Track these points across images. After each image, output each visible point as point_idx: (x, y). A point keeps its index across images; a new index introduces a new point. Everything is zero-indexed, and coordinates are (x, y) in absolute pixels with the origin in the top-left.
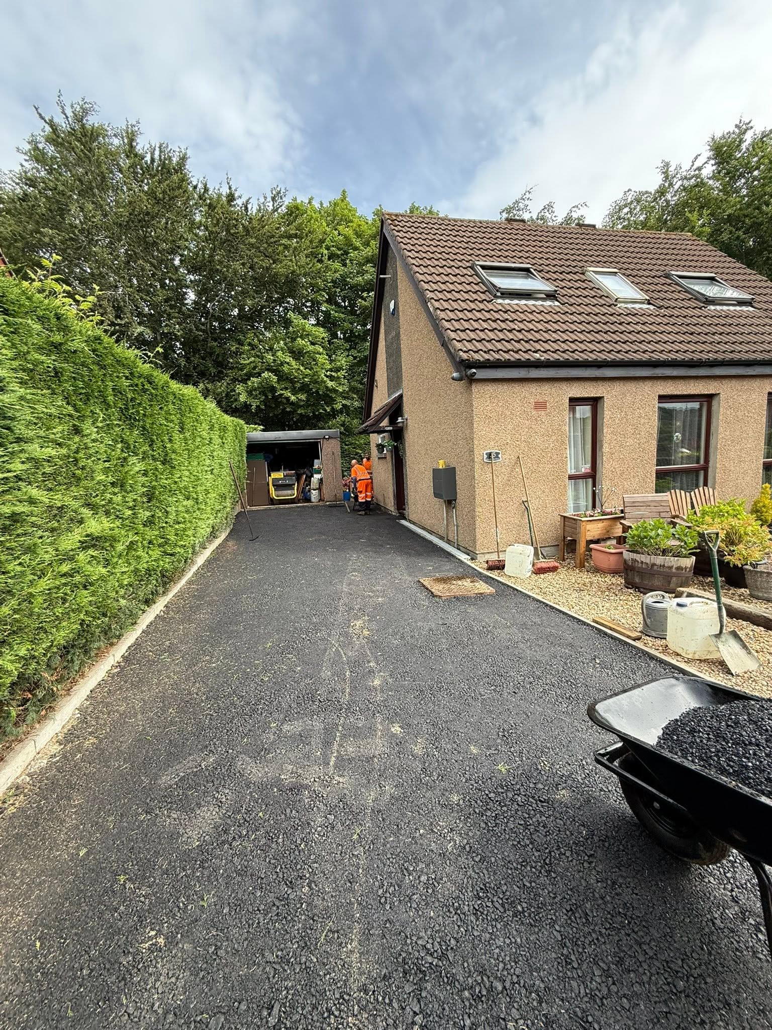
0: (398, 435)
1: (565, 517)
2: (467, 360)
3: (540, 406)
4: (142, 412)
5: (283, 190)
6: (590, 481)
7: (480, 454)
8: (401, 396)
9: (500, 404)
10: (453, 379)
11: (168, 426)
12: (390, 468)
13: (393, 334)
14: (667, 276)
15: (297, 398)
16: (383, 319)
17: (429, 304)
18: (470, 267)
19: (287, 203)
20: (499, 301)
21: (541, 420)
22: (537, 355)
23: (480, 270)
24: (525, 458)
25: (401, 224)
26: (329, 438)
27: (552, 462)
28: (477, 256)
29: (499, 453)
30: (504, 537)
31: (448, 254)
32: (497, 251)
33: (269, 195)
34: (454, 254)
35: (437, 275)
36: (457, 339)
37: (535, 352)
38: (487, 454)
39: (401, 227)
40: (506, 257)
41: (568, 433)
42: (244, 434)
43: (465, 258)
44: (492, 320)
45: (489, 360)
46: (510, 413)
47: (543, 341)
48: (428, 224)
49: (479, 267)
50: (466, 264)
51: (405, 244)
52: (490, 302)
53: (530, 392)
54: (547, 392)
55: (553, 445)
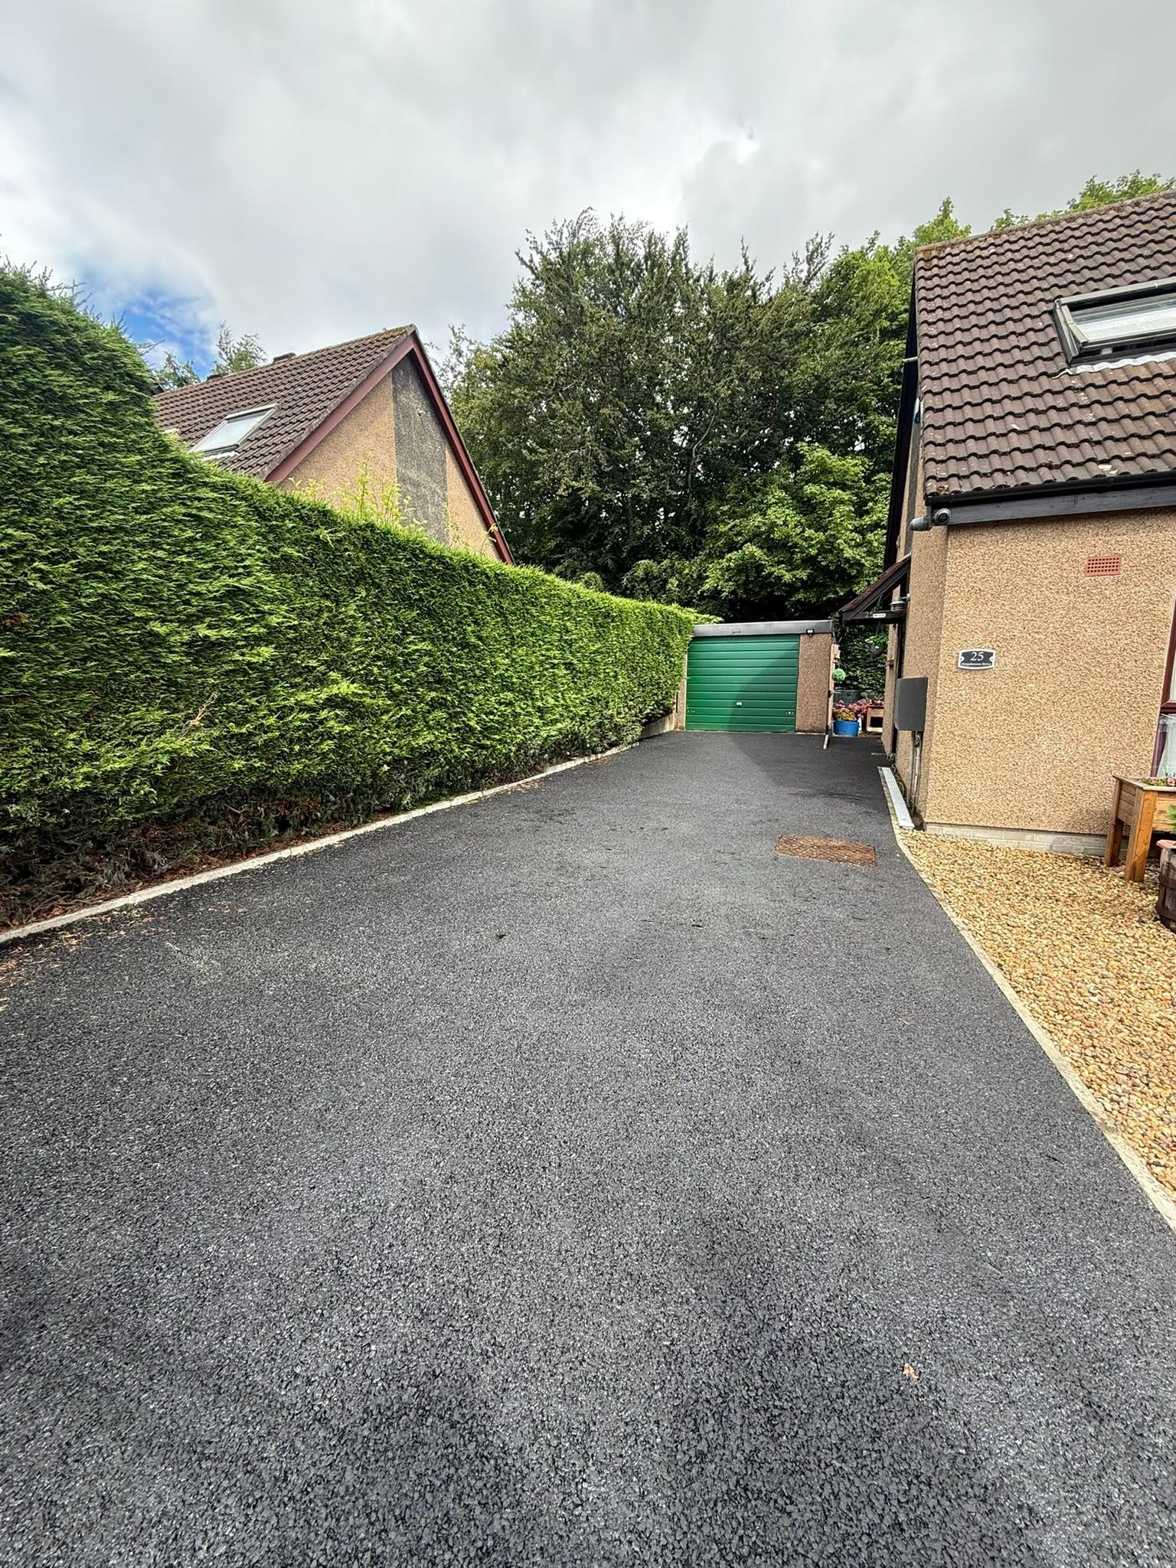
1: (1122, 782)
3: (1103, 566)
5: (825, 240)
7: (951, 654)
8: (908, 562)
9: (1006, 567)
15: (794, 576)
18: (1049, 312)
19: (832, 256)
20: (1082, 369)
21: (1100, 593)
22: (1106, 467)
23: (1064, 314)
24: (1051, 665)
25: (942, 263)
26: (813, 634)
27: (1119, 676)
28: (1081, 284)
29: (991, 654)
30: (987, 802)
31: (1012, 296)
32: (1140, 260)
33: (803, 255)
34: (1026, 294)
35: (965, 344)
36: (938, 458)
37: (1103, 462)
38: (963, 655)
39: (940, 268)
40: (1159, 267)
41: (1172, 618)
42: (683, 626)
43: (1048, 296)
44: (1037, 412)
45: (979, 489)
46: (1025, 581)
47: (1140, 437)
48: (1001, 245)
49: (1065, 309)
50: (1044, 307)
51: (930, 300)
52: (1056, 374)
53: (1080, 541)
54: (1125, 537)
55: (1128, 641)
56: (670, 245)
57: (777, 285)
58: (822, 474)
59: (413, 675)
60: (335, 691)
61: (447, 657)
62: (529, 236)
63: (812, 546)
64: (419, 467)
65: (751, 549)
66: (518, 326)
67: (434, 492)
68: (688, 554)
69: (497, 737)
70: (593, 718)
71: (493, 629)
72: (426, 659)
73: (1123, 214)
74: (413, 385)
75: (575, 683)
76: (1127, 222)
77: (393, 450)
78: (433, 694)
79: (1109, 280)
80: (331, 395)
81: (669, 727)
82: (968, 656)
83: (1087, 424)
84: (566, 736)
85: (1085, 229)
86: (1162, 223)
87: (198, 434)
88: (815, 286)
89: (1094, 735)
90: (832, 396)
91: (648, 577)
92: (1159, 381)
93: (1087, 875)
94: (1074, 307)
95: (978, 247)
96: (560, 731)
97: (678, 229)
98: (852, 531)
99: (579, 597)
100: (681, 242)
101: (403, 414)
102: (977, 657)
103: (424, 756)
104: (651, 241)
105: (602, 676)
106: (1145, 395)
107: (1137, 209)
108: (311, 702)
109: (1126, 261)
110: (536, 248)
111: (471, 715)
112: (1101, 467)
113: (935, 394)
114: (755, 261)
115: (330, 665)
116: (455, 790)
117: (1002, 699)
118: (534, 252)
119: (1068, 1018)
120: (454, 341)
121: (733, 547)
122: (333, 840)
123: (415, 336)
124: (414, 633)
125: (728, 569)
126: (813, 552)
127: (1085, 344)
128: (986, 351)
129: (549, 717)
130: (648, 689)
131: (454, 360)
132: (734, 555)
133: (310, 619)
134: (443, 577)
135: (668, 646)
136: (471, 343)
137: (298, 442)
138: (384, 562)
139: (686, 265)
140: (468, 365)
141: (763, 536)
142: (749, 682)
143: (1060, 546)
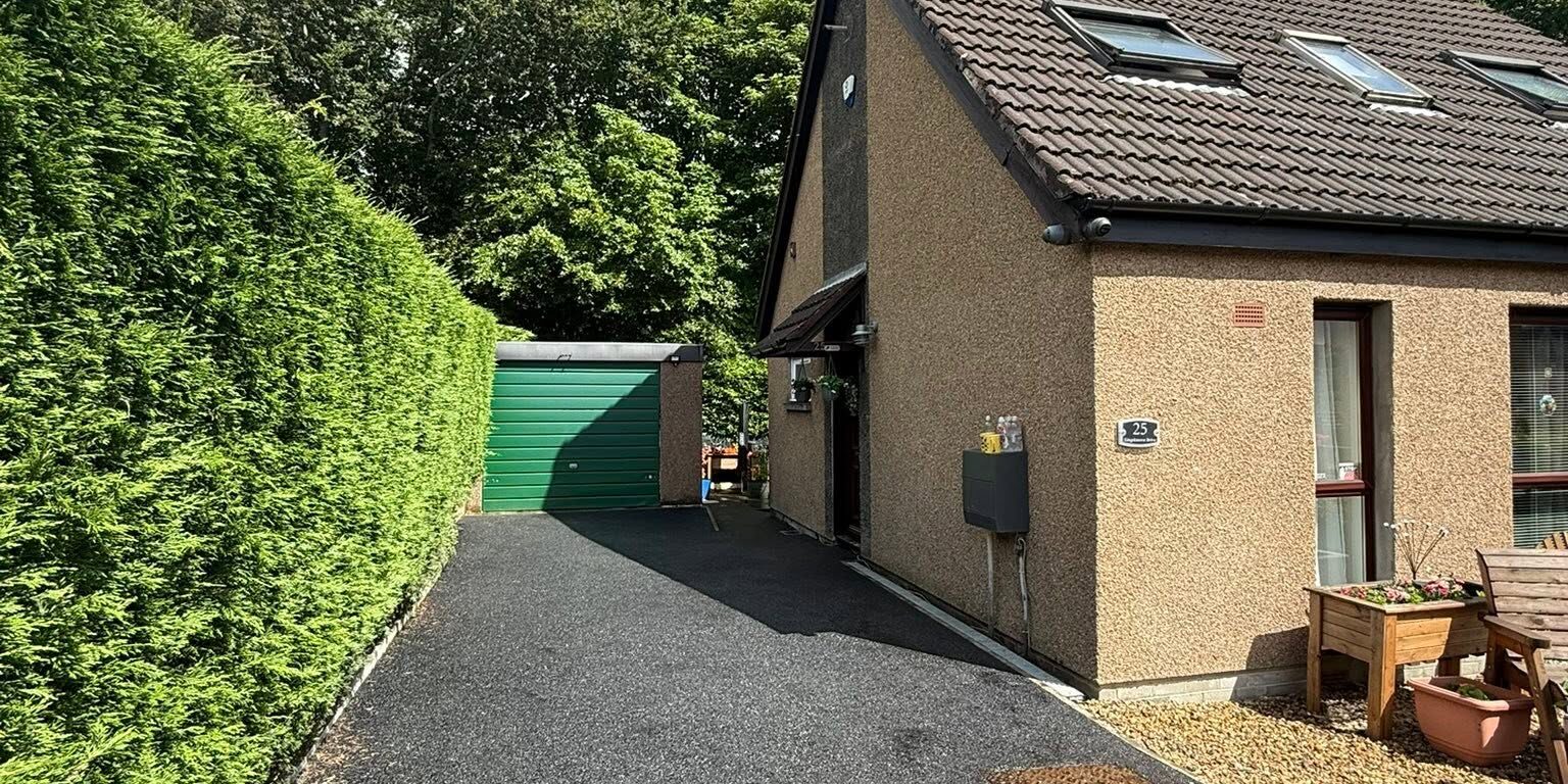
0: (851, 363)
1: (1323, 597)
2: (1089, 195)
3: (1249, 315)
4: (221, 260)
6: (1358, 502)
7: (1108, 423)
8: (862, 280)
9: (1157, 306)
10: (1047, 239)
11: (314, 317)
12: (820, 436)
13: (848, 144)
14: (1447, 58)
16: (819, 116)
17: (966, 72)
18: (1041, 10)
20: (1120, 78)
21: (1250, 350)
22: (1242, 195)
23: (1064, 15)
24: (1214, 441)
26: (679, 362)
27: (1277, 454)
29: (1155, 426)
30: (1164, 640)
36: (1051, 149)
38: (1126, 426)
44: (1117, 115)
46: (1178, 328)
47: (1243, 168)
52: (1101, 78)
53: (1226, 282)
54: (1264, 283)
55: (1279, 411)
65: (540, 231)
82: (1129, 427)
89: (1262, 532)
92: (1188, 108)
98: (673, 226)
102: (1141, 430)
117: (1170, 488)
125: (506, 258)
127: (1121, 51)
132: (517, 239)
141: (556, 217)
142: (584, 432)
143: (1208, 285)
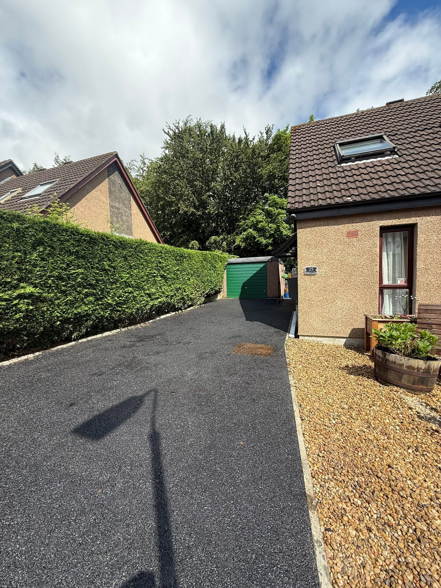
1: (367, 317)
3: (353, 234)
5: (271, 126)
7: (302, 268)
9: (318, 235)
15: (267, 241)
18: (333, 146)
19: (274, 133)
20: (343, 165)
21: (353, 245)
22: (349, 198)
23: (338, 147)
24: (338, 272)
25: (300, 131)
26: (271, 261)
27: (363, 275)
28: (344, 137)
29: (316, 268)
30: (320, 326)
31: (321, 141)
32: (363, 130)
33: (264, 131)
34: (326, 140)
35: (305, 157)
36: (292, 196)
37: (348, 197)
38: (306, 269)
39: (299, 132)
40: (369, 132)
41: (379, 253)
42: (222, 260)
43: (333, 141)
44: (327, 179)
45: (305, 207)
46: (325, 241)
47: (361, 188)
48: (319, 125)
49: (338, 145)
50: (331, 144)
51: (294, 143)
52: (334, 167)
53: (343, 225)
54: (359, 224)
55: (364, 262)
56: (219, 128)
57: (256, 141)
58: (275, 204)
59: (74, 283)
60: (22, 291)
61: (93, 275)
62: (167, 124)
63: (272, 230)
64: (119, 202)
65: (251, 231)
66: (166, 154)
67: (126, 212)
68: (229, 233)
69: (125, 306)
70: (178, 296)
71: (119, 262)
72: (81, 276)
73: (358, 116)
74: (117, 173)
75: (167, 283)
76: (359, 118)
77: (108, 196)
78: (87, 290)
79: (353, 136)
80: (80, 176)
81: (219, 297)
82: (308, 269)
83: (343, 184)
84: (164, 304)
85: (346, 120)
86: (370, 118)
87: (29, 190)
88: (270, 142)
89: (356, 299)
90: (277, 178)
91: (215, 242)
92: (368, 168)
93: (357, 355)
94: (341, 145)
95: (311, 126)
96: (160, 302)
97: (221, 123)
99: (166, 249)
100: (223, 127)
101: (112, 184)
102: (311, 269)
103: (84, 316)
104: (211, 126)
105: (181, 279)
106: (363, 173)
107: (363, 114)
108: (7, 297)
109: (359, 130)
110: (170, 128)
111: (109, 298)
112: (347, 198)
113: (293, 174)
114: (249, 133)
115: (20, 280)
116: (104, 330)
117: (322, 285)
118: (169, 130)
119: (319, 434)
120: (142, 159)
121: (245, 230)
122: (31, 356)
123: (117, 156)
124: (73, 266)
125: (243, 238)
126: (272, 232)
127: (343, 156)
128: (311, 159)
129: (153, 297)
130: (206, 284)
131: (142, 166)
132: (245, 233)
133: (7, 261)
134: (89, 242)
135: (215, 267)
136: (150, 160)
137: (63, 193)
138: (55, 237)
139: (225, 135)
140: (148, 167)
141: (255, 226)
142: (248, 280)
143: (337, 227)
